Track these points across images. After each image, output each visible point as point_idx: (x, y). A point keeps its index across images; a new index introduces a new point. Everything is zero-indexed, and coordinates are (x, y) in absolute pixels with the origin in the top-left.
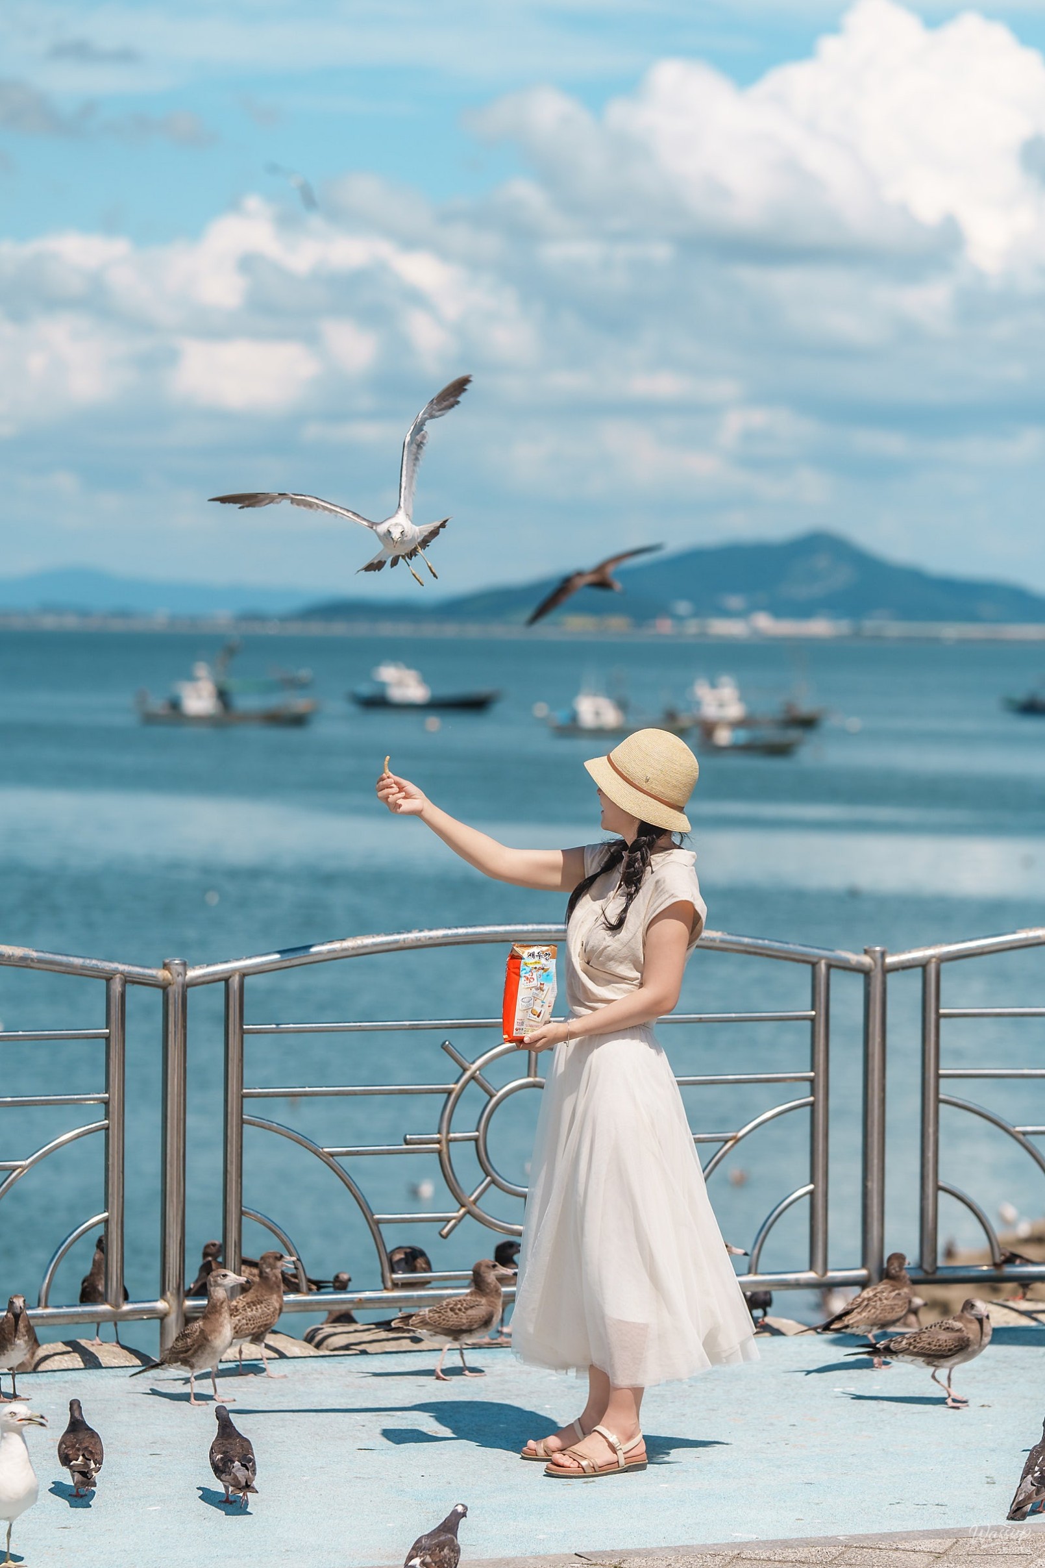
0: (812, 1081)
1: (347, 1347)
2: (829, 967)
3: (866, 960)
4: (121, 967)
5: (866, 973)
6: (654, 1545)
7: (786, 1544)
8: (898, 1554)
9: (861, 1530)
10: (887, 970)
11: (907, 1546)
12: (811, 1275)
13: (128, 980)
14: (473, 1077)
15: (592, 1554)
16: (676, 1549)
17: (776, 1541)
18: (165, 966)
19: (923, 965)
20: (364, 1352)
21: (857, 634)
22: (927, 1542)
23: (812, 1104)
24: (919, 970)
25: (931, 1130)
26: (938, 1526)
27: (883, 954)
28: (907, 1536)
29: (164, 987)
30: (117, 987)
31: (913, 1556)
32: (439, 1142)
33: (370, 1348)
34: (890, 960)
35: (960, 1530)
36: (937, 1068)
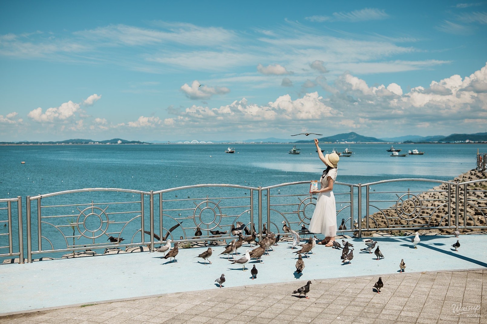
0: (351, 202)
1: (285, 241)
2: (353, 186)
3: (358, 185)
4: (252, 188)
5: (358, 187)
6: (327, 278)
7: (347, 278)
8: (364, 280)
9: (358, 275)
10: (361, 187)
11: (366, 278)
12: (351, 230)
13: (253, 190)
14: (302, 203)
15: (317, 280)
16: (330, 279)
17: (345, 277)
18: (259, 187)
19: (367, 186)
20: (287, 241)
21: (357, 143)
22: (369, 278)
23: (351, 206)
24: (366, 187)
25: (368, 209)
26: (371, 275)
27: (361, 184)
28: (366, 276)
29: (258, 190)
30: (252, 190)
31: (367, 281)
32: (298, 212)
33: (288, 241)
34: (362, 185)
35: (374, 275)
36: (369, 200)
